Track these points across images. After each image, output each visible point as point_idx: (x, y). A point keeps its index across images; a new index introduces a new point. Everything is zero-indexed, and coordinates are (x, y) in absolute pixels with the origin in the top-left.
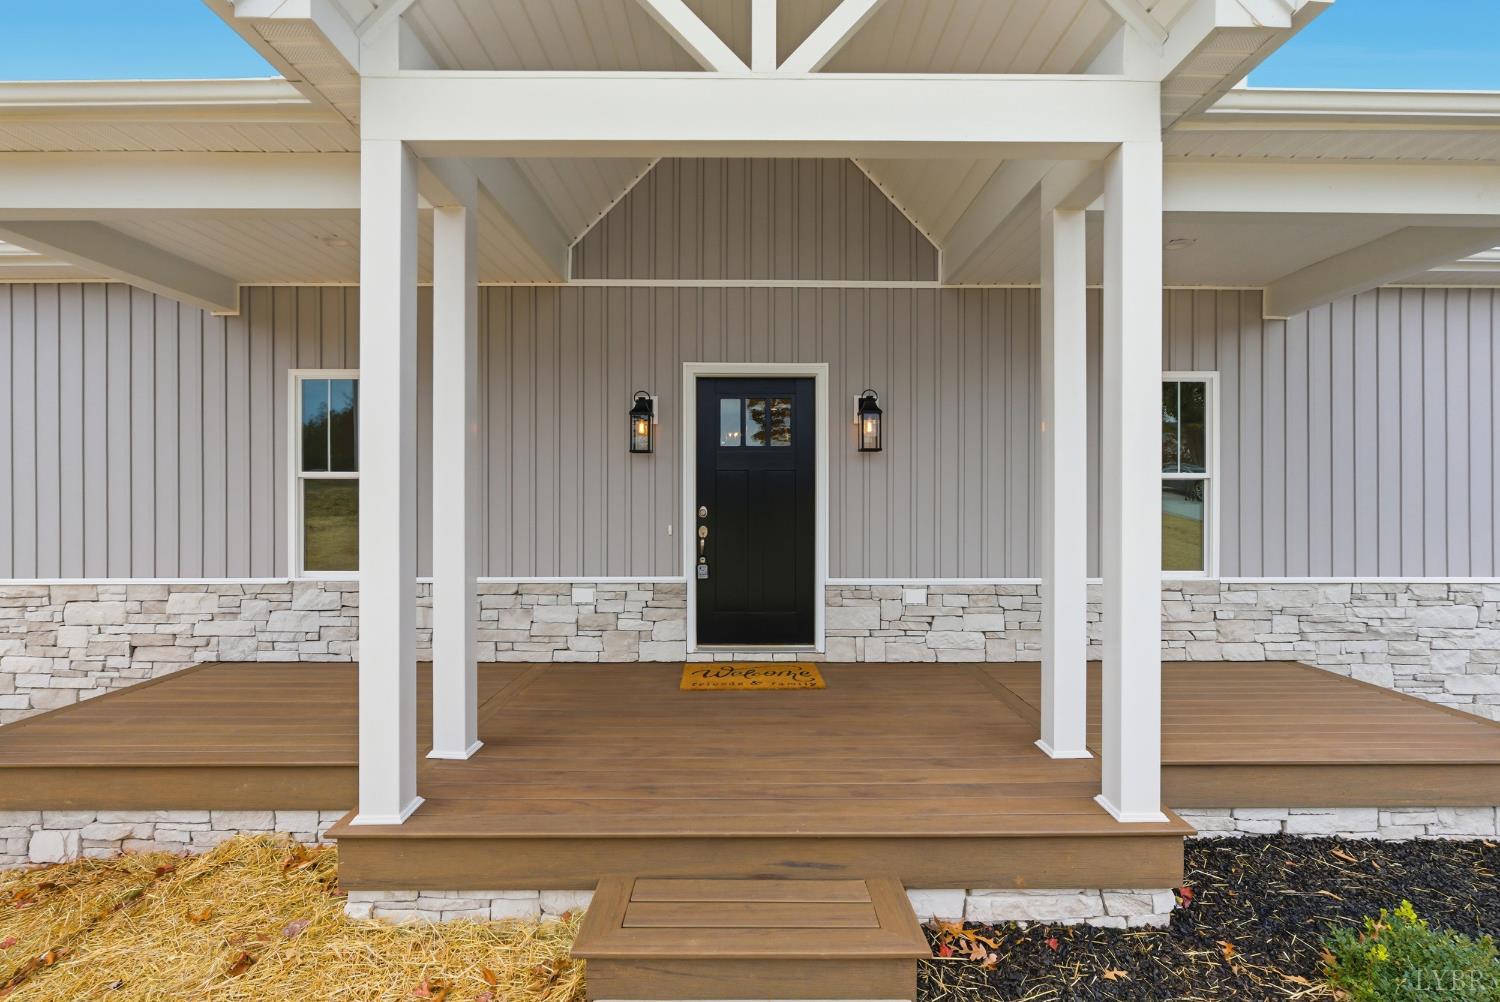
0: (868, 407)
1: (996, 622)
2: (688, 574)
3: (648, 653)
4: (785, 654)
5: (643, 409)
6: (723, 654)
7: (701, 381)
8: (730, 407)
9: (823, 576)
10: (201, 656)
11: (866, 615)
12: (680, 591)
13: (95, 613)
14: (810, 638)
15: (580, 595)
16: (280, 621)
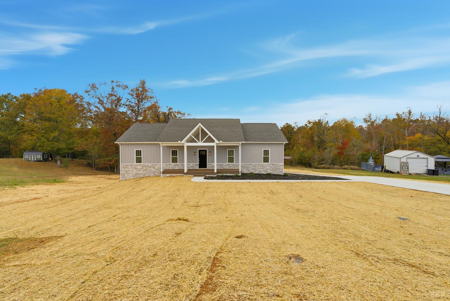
0: (210, 152)
1: (219, 166)
2: (198, 163)
3: (195, 168)
4: (205, 169)
5: (195, 152)
6: (200, 169)
7: (199, 150)
8: (201, 152)
9: (207, 164)
10: (165, 169)
11: (210, 166)
12: (198, 164)
13: (158, 166)
14: (206, 168)
15: (191, 165)
16: (170, 166)
